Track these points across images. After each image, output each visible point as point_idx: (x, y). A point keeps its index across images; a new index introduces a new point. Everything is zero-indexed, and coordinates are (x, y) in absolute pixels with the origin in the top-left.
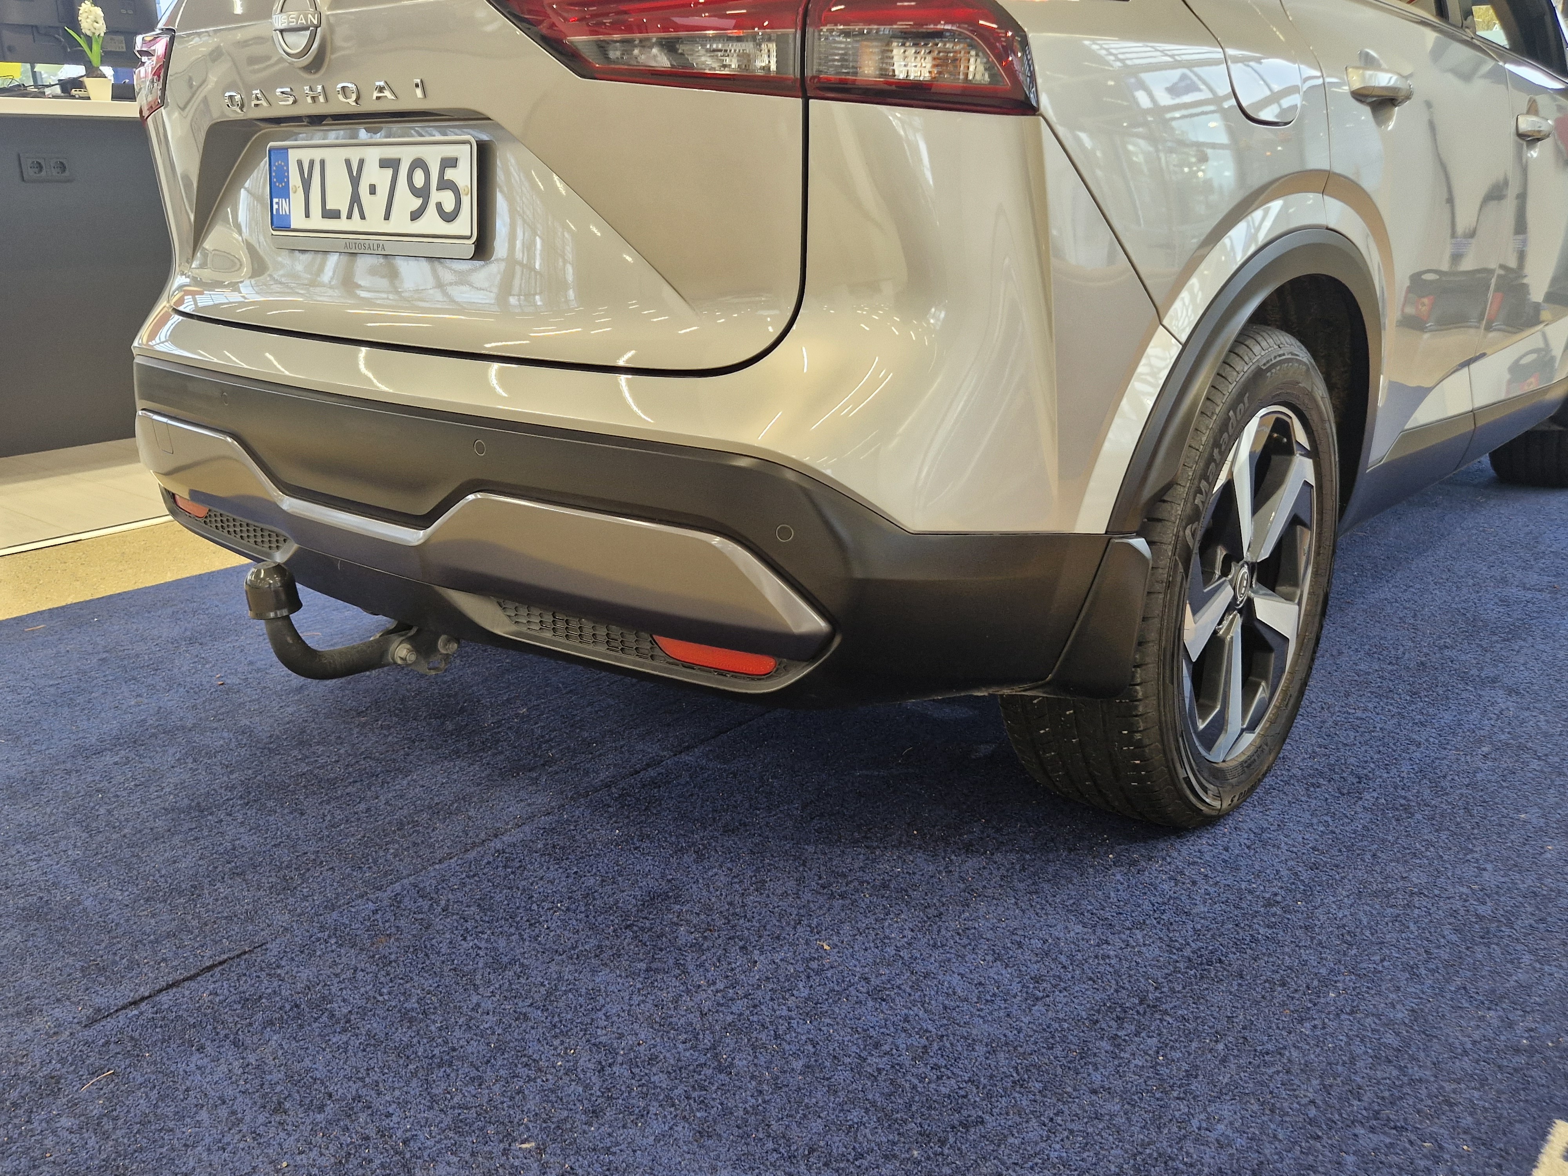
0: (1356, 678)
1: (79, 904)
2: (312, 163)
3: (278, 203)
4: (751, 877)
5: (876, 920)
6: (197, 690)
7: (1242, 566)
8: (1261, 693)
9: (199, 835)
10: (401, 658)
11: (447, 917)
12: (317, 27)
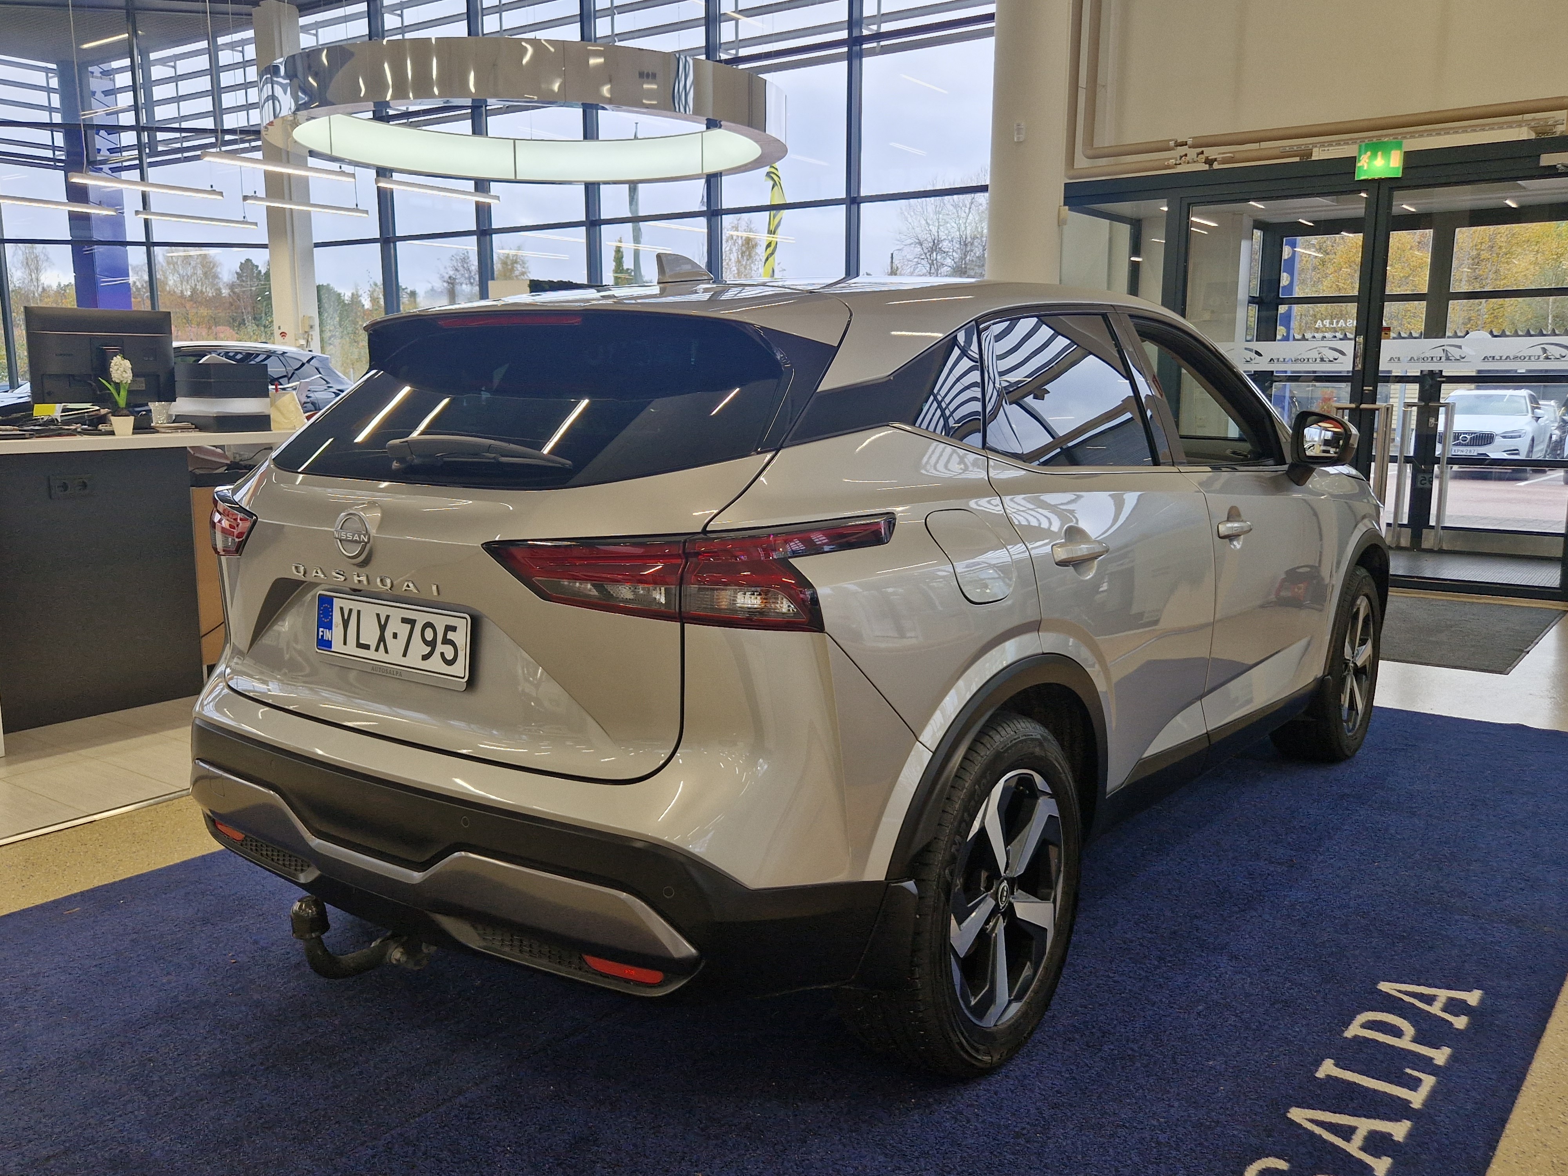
0: (1123, 945)
1: (152, 1155)
2: (351, 610)
3: (323, 632)
4: (650, 1123)
5: (739, 1155)
6: (215, 967)
7: (1003, 881)
8: (1027, 971)
9: (234, 1096)
10: (396, 959)
11: (426, 1159)
12: (366, 543)
